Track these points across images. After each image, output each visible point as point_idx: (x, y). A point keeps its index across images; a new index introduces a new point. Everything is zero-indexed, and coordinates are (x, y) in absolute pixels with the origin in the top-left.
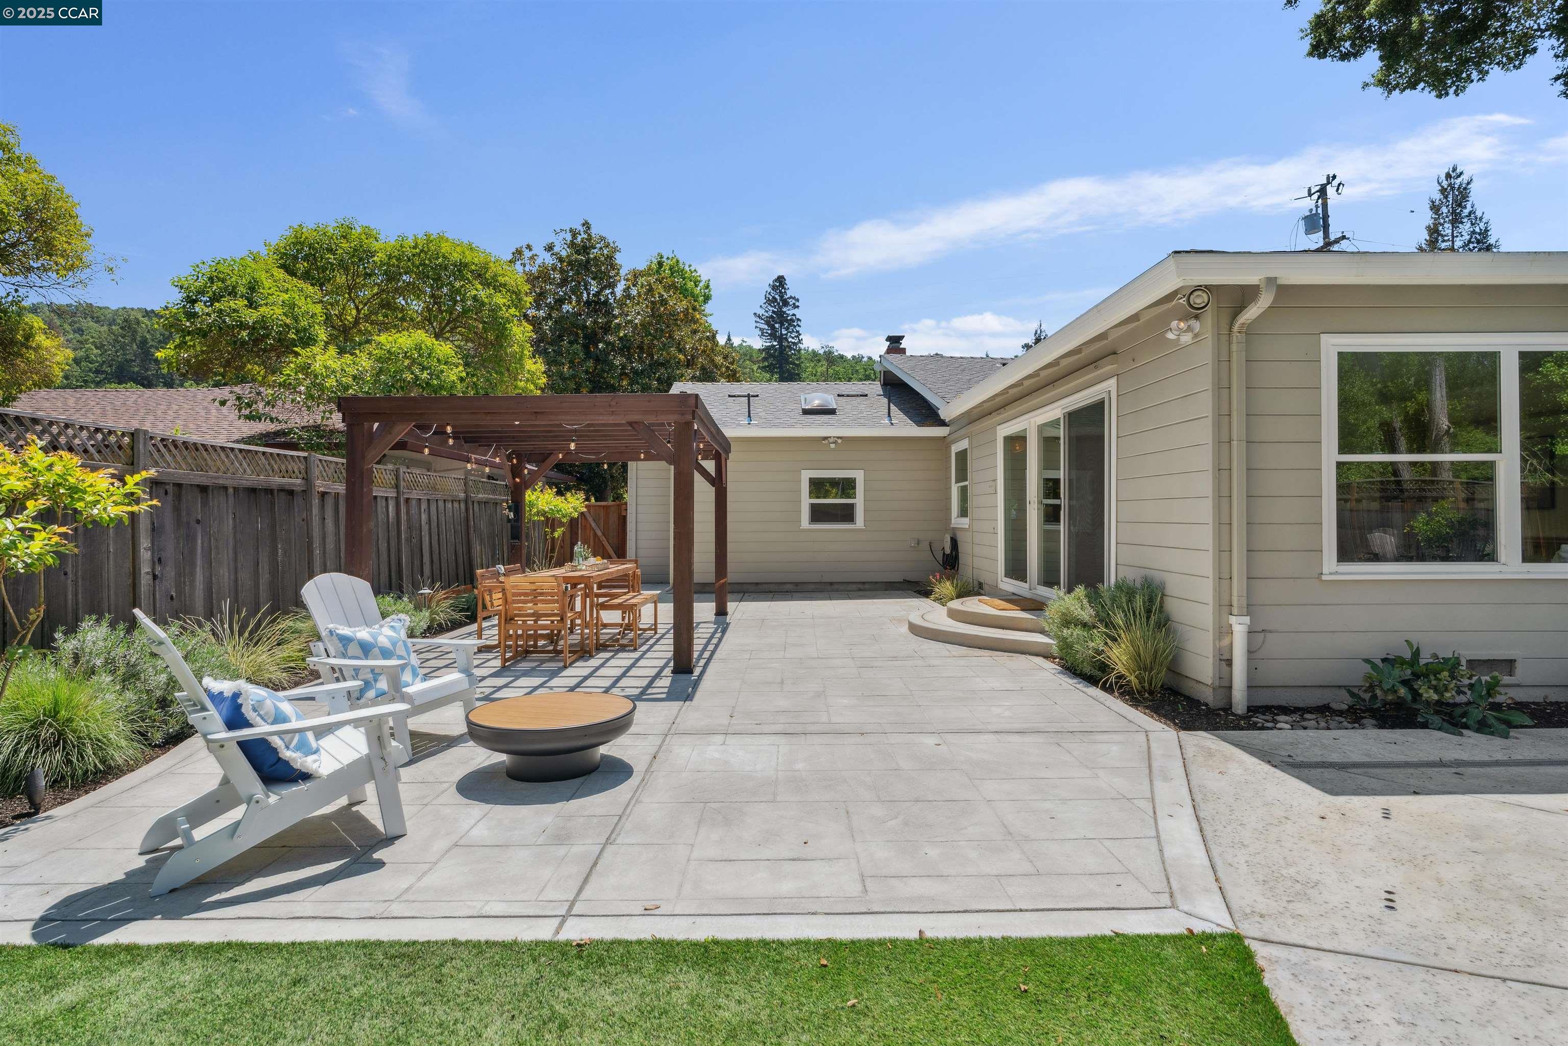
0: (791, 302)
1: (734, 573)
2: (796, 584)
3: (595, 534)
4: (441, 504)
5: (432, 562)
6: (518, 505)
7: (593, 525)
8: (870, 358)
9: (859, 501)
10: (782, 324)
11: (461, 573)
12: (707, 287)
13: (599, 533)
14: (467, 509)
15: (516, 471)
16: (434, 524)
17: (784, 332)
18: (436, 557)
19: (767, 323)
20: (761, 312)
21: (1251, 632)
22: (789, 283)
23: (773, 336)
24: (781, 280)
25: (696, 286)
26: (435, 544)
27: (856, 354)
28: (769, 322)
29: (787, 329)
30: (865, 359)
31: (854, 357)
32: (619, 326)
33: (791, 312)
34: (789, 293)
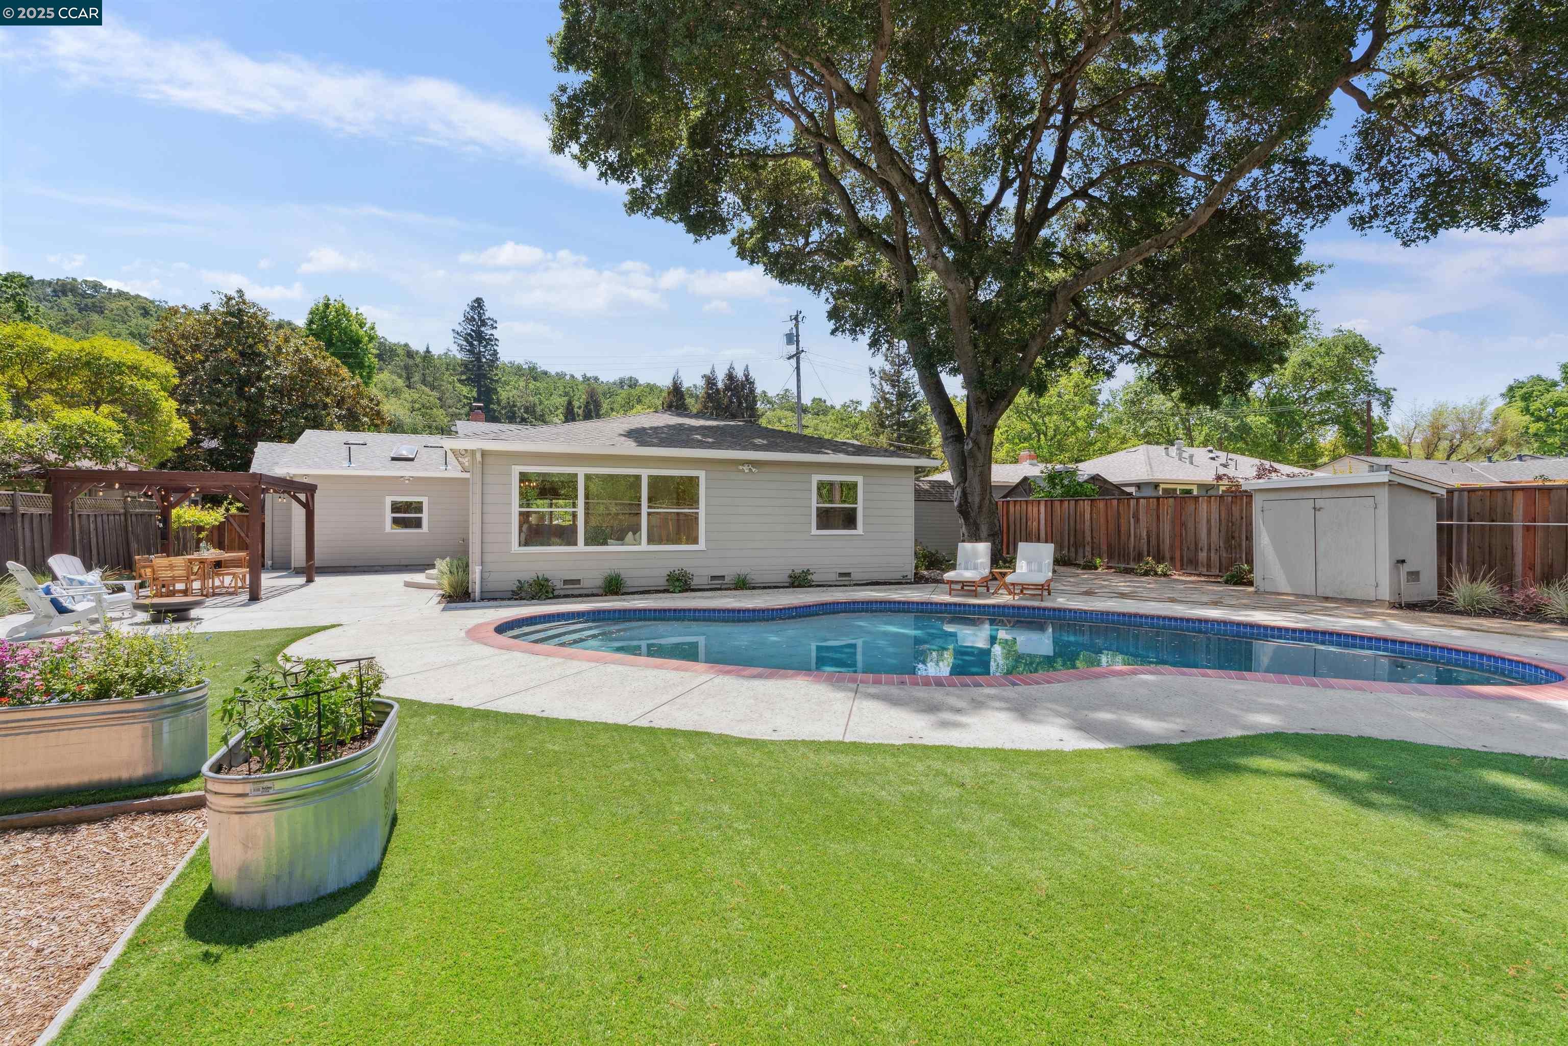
0: (489, 322)
1: (318, 560)
2: (382, 566)
3: (240, 536)
4: (105, 517)
5: (98, 554)
6: (166, 519)
7: (238, 529)
8: (572, 376)
9: (425, 516)
10: (480, 342)
11: (122, 559)
12: (373, 328)
13: (243, 535)
14: (126, 520)
15: (164, 499)
16: (100, 530)
17: (482, 349)
18: (101, 551)
19: (466, 340)
20: (459, 329)
21: (482, 572)
22: (487, 305)
23: (471, 352)
24: (478, 304)
25: (362, 327)
26: (101, 543)
27: (559, 371)
28: (468, 338)
29: (485, 347)
30: (568, 377)
31: (557, 374)
32: (269, 377)
33: (489, 332)
34: (487, 315)
